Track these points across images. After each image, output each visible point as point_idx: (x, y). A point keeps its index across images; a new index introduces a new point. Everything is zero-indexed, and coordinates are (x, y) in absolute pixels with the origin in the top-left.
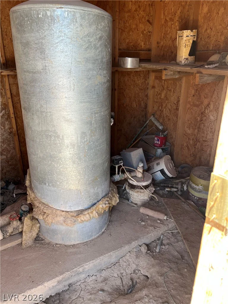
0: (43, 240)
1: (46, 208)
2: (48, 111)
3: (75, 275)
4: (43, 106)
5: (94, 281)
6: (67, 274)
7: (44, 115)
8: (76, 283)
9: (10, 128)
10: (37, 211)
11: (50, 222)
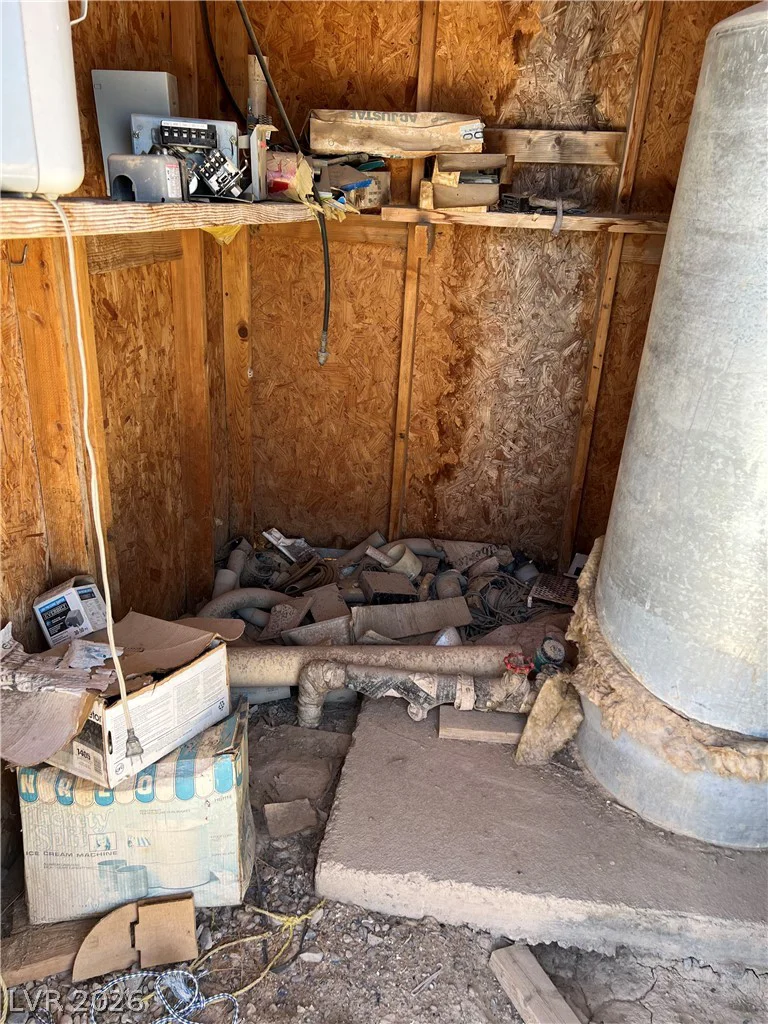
0: (579, 769)
1: (618, 677)
2: (734, 370)
3: (647, 929)
4: (720, 353)
5: (705, 985)
6: (623, 912)
7: (715, 381)
8: (642, 956)
9: (576, 399)
10: (589, 676)
11: (619, 724)
